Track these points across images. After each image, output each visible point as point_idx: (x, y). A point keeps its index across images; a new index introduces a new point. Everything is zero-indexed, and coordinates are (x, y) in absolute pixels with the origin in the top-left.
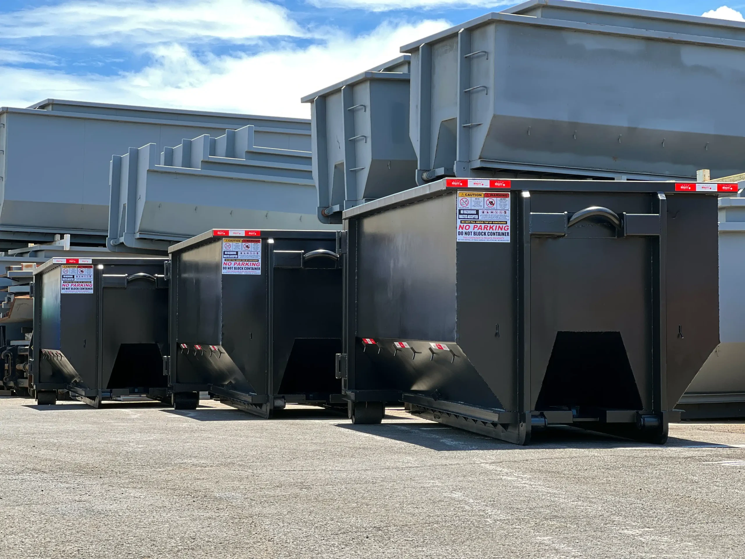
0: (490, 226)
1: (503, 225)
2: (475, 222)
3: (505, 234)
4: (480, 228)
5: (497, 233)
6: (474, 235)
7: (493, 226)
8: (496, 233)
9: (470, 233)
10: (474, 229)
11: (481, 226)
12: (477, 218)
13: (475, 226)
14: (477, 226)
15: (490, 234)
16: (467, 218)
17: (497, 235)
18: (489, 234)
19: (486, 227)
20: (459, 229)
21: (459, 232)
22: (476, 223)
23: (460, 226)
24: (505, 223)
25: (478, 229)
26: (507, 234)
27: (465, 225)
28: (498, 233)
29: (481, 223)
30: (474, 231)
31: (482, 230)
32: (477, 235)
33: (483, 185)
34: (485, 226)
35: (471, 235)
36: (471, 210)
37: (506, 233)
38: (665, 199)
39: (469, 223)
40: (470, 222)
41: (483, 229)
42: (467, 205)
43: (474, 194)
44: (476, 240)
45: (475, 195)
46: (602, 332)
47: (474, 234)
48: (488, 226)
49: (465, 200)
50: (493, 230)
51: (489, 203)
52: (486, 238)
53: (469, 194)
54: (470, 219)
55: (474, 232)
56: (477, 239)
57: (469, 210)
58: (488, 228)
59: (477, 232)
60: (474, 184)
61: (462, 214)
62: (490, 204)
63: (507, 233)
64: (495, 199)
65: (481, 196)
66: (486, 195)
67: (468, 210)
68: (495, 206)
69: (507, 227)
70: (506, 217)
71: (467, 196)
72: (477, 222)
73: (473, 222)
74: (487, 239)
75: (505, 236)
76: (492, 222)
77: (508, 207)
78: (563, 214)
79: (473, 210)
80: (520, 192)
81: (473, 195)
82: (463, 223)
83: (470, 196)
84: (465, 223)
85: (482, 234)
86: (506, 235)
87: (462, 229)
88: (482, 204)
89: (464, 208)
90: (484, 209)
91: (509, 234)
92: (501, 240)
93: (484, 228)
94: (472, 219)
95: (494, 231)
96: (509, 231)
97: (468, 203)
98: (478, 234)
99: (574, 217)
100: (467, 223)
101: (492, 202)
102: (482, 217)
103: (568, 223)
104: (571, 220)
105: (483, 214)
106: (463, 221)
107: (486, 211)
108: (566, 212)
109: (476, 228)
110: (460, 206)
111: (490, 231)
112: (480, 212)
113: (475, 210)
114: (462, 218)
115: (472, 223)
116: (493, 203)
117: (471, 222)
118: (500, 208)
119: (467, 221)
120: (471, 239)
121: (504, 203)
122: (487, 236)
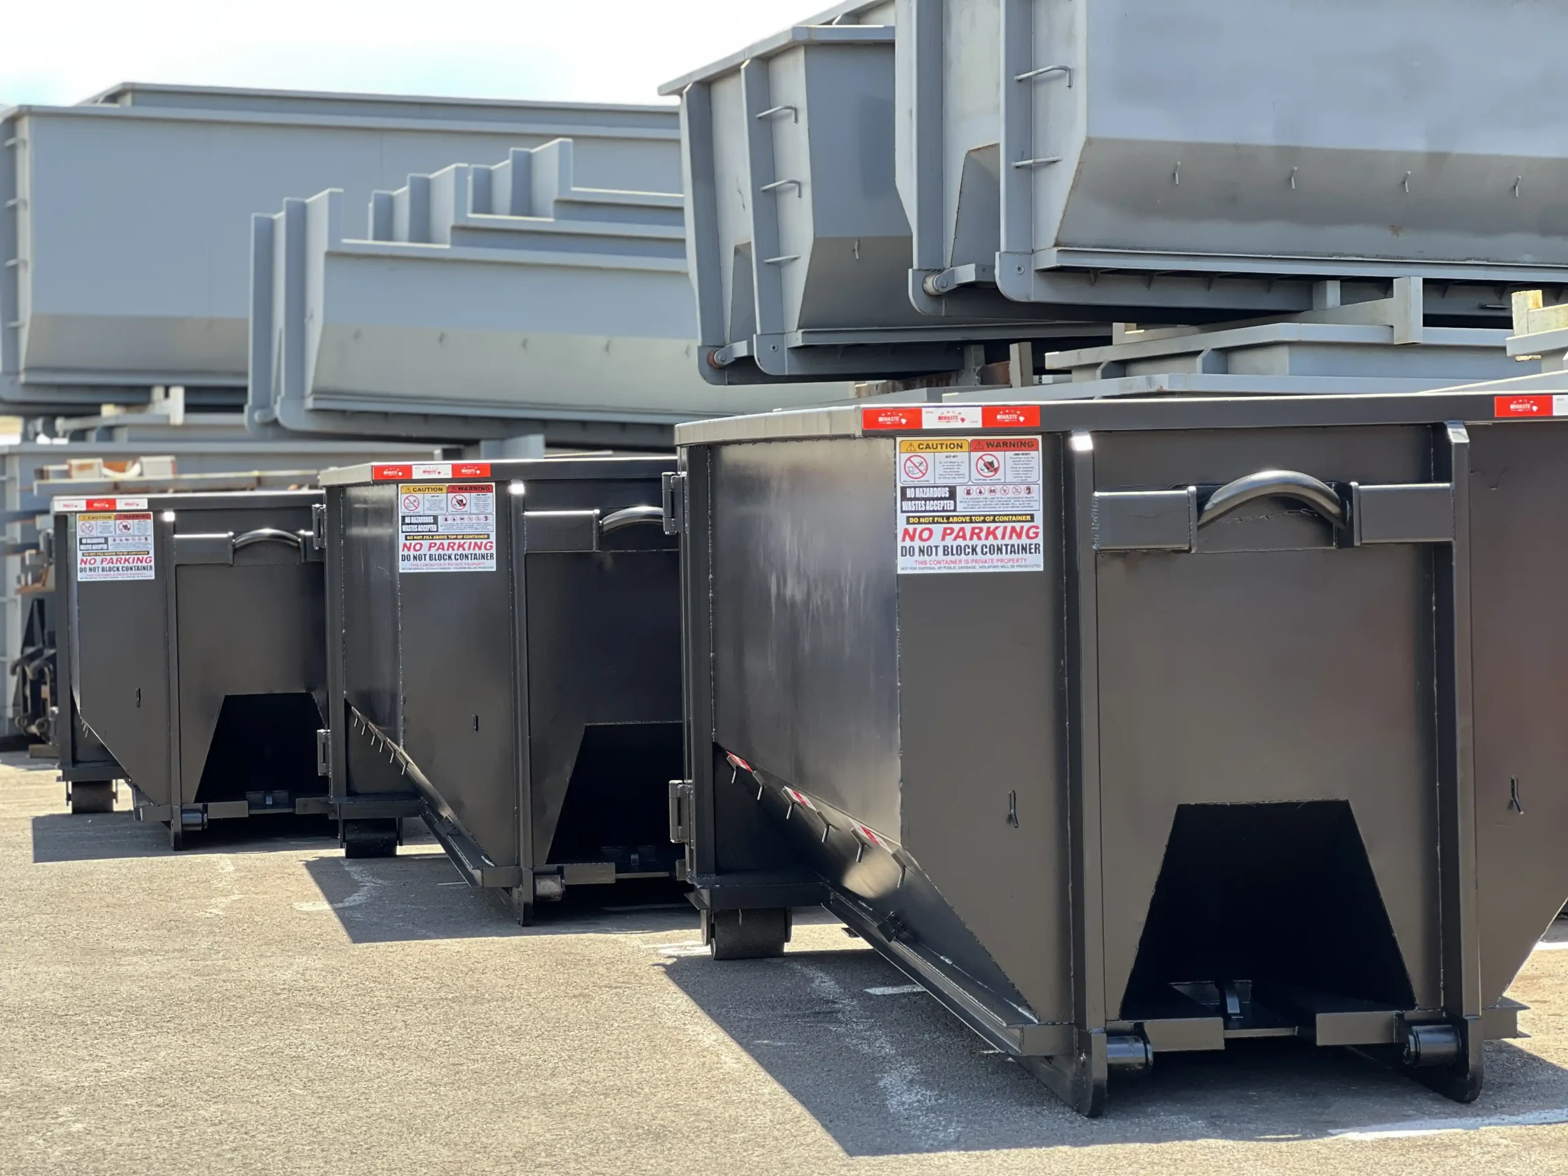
0: (988, 528)
1: (1022, 524)
2: (945, 521)
3: (1030, 549)
4: (961, 534)
5: (1007, 546)
6: (944, 554)
7: (997, 528)
8: (1004, 547)
9: (934, 549)
10: (943, 539)
11: (962, 529)
12: (952, 508)
13: (945, 529)
14: (952, 530)
15: (988, 550)
16: (923, 509)
17: (1007, 553)
18: (985, 550)
19: (977, 531)
20: (904, 540)
21: (902, 547)
22: (948, 523)
23: (906, 532)
24: (1029, 518)
25: (955, 539)
26: (1036, 548)
27: (920, 527)
28: (1009, 547)
29: (962, 522)
30: (944, 543)
31: (965, 539)
32: (952, 554)
33: (963, 420)
34: (973, 529)
35: (937, 554)
36: (933, 487)
37: (1033, 546)
38: (1467, 441)
39: (929, 523)
40: (933, 520)
41: (968, 536)
42: (924, 474)
43: (942, 444)
44: (950, 568)
45: (944, 446)
46: (1301, 803)
47: (944, 551)
48: (981, 529)
49: (916, 460)
50: (995, 538)
51: (984, 467)
52: (976, 561)
53: (928, 445)
54: (934, 511)
55: (944, 547)
56: (952, 565)
57: (930, 487)
58: (983, 535)
59: (952, 547)
60: (940, 418)
61: (911, 499)
62: (986, 470)
63: (1036, 545)
64: (999, 454)
65: (961, 447)
66: (975, 447)
67: (926, 487)
68: (1000, 475)
69: (1034, 530)
70: (1032, 504)
71: (924, 450)
72: (951, 520)
73: (940, 520)
74: (981, 564)
75: (1030, 553)
76: (992, 518)
77: (1037, 475)
78: (1184, 492)
79: (941, 487)
80: (1067, 435)
81: (939, 446)
82: (914, 523)
83: (932, 450)
84: (919, 523)
85: (967, 550)
86: (1033, 551)
87: (912, 539)
88: (964, 469)
89: (916, 483)
90: (970, 483)
91: (1041, 548)
92: (1020, 566)
93: (973, 533)
94: (937, 511)
95: (1000, 542)
96: (1040, 540)
97: (927, 470)
98: (955, 552)
99: (1215, 499)
100: (925, 523)
101: (991, 464)
102: (965, 505)
103: (1199, 518)
104: (1208, 507)
105: (969, 497)
106: (914, 517)
107: (974, 488)
108: (1192, 489)
109: (950, 534)
110: (904, 477)
111: (988, 543)
112: (960, 492)
113: (945, 487)
114: (910, 509)
115: (938, 523)
116: (996, 466)
117: (936, 519)
118: (1015, 480)
119: (924, 517)
120: (936, 567)
121: (1025, 466)
122: (980, 556)
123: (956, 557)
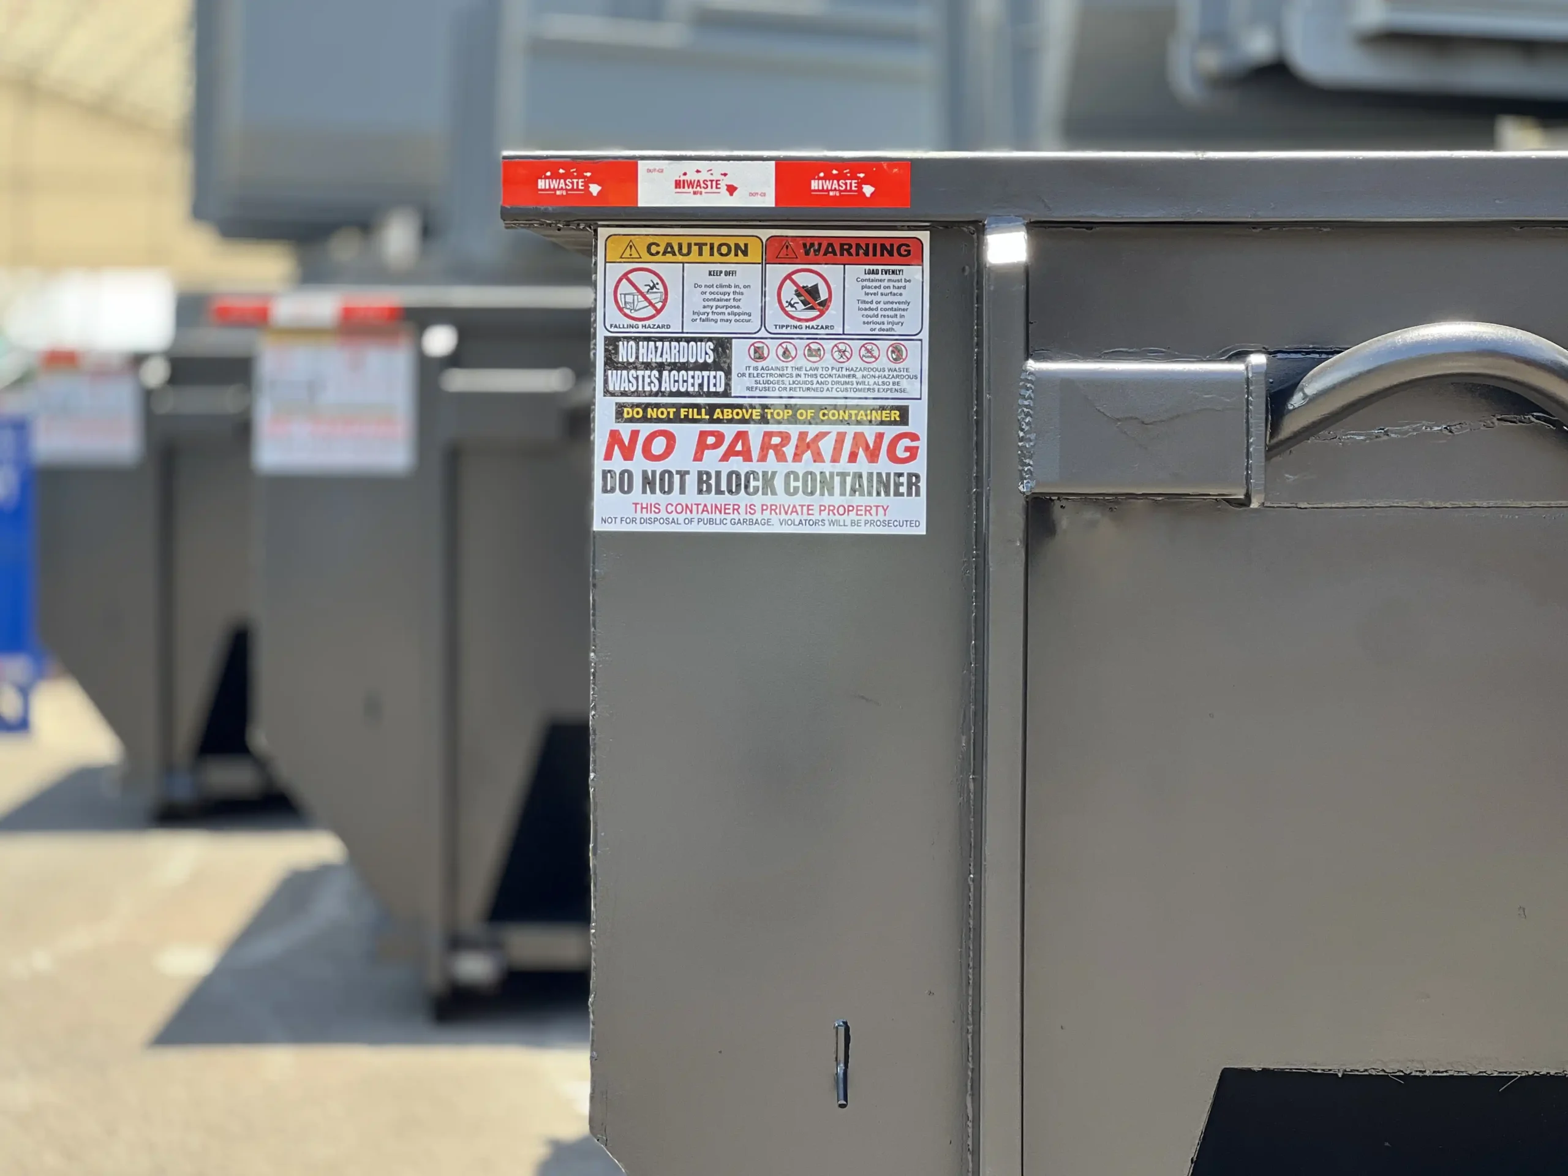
0: (803, 435)
1: (881, 428)
2: (704, 416)
3: (898, 485)
4: (739, 448)
5: (843, 475)
6: (700, 491)
7: (821, 436)
8: (837, 479)
9: (677, 478)
10: (698, 457)
11: (741, 436)
12: (721, 389)
13: (703, 435)
14: (720, 437)
15: (799, 484)
16: (654, 388)
17: (843, 493)
18: (793, 484)
19: (776, 440)
20: (608, 456)
21: (605, 473)
22: (712, 421)
23: (615, 436)
24: (895, 415)
25: (725, 458)
26: (910, 483)
27: (646, 429)
28: (849, 479)
29: (743, 420)
30: (700, 466)
31: (748, 458)
32: (719, 492)
34: (768, 435)
35: (682, 490)
36: (678, 340)
37: (904, 479)
39: (669, 420)
40: (677, 413)
41: (755, 453)
42: (659, 311)
43: (701, 246)
44: (711, 521)
45: (706, 250)
47: (700, 481)
48: (786, 438)
49: (642, 280)
50: (818, 457)
51: (796, 299)
52: (773, 508)
53: (669, 245)
54: (679, 394)
55: (700, 474)
56: (717, 516)
57: (671, 340)
58: (789, 450)
59: (718, 474)
61: (627, 366)
62: (801, 306)
63: (910, 475)
64: (832, 272)
65: (745, 253)
66: (776, 252)
67: (662, 339)
68: (833, 313)
69: (906, 442)
70: (905, 383)
71: (659, 257)
72: (718, 414)
73: (693, 413)
74: (783, 516)
75: (897, 494)
76: (810, 413)
77: (918, 320)
78: (1238, 367)
79: (695, 340)
80: (977, 229)
81: (695, 249)
82: (631, 420)
83: (680, 258)
84: (645, 419)
85: (753, 483)
86: (903, 489)
87: (628, 454)
88: (750, 302)
89: (640, 329)
90: (763, 333)
91: (923, 484)
92: (872, 523)
93: (765, 447)
94: (687, 394)
95: (827, 467)
96: (920, 466)
97: (665, 302)
98: (724, 487)
99: (1314, 384)
100: (658, 420)
101: (813, 292)
102: (749, 382)
103: (1272, 427)
105: (761, 364)
106: (633, 406)
107: (773, 344)
108: (1258, 360)
109: (715, 446)
110: (614, 317)
111: (800, 468)
112: (740, 352)
113: (710, 339)
114: (625, 387)
115: (687, 420)
116: (823, 295)
117: (683, 412)
118: (866, 329)
119: (657, 406)
120: (682, 517)
121: (890, 298)
122: (781, 498)
123: (727, 498)
